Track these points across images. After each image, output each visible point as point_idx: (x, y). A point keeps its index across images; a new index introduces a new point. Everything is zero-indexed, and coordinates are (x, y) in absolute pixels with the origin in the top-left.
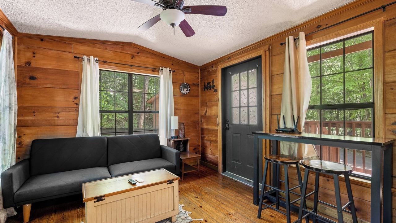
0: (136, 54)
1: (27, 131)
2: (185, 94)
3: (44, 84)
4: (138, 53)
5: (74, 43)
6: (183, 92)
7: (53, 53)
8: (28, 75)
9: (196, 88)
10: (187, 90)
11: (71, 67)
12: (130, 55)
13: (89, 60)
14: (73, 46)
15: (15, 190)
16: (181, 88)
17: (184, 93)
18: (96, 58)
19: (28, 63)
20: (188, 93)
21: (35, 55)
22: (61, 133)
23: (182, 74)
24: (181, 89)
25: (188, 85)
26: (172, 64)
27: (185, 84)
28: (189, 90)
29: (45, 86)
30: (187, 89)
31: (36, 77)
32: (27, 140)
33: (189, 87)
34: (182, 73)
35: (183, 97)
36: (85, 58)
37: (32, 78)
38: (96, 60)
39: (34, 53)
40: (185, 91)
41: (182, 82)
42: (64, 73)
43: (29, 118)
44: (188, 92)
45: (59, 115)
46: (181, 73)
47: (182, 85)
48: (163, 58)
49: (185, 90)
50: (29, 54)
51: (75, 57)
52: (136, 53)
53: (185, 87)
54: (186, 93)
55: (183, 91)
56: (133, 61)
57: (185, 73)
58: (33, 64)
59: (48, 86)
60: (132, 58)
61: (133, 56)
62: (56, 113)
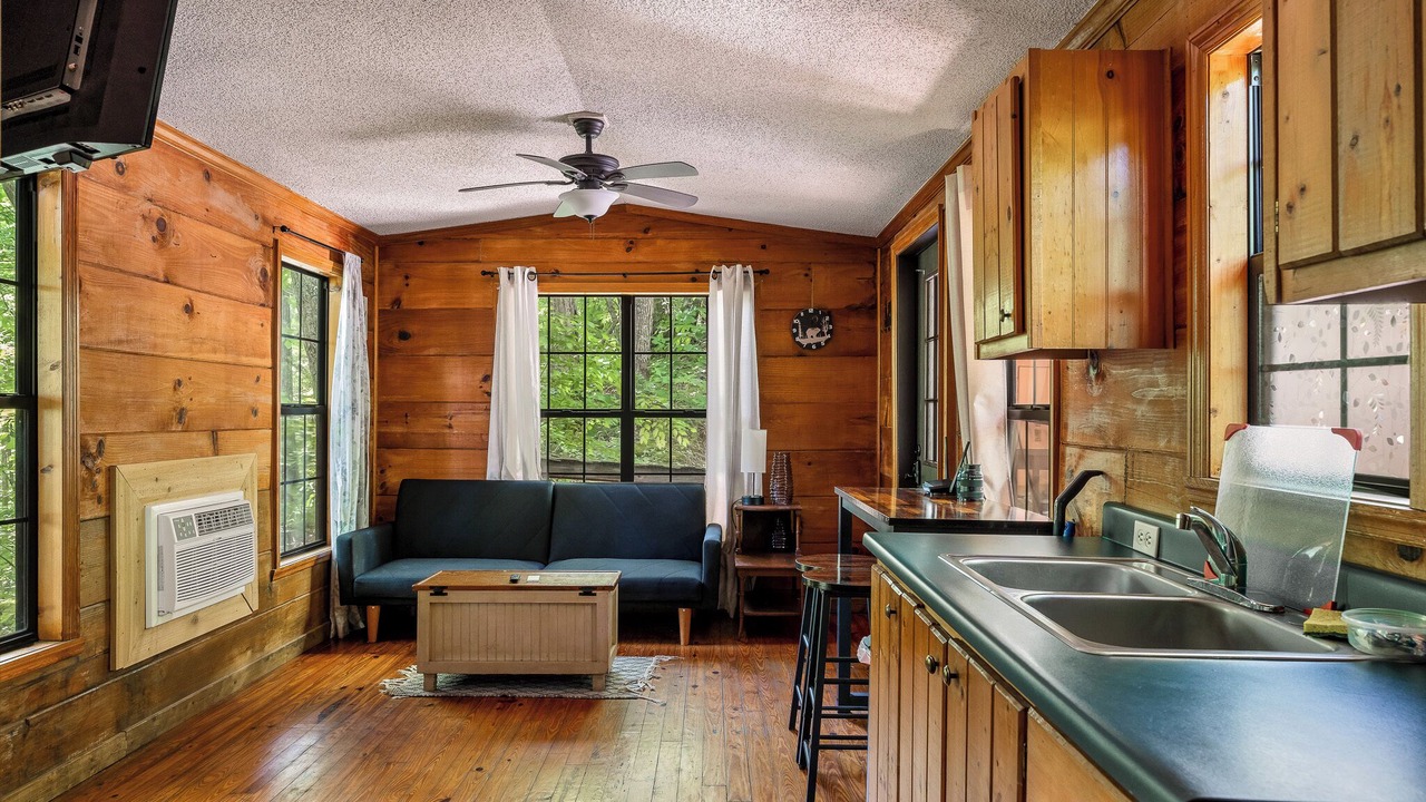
0: (641, 235)
1: (397, 459)
2: (814, 347)
3: (425, 348)
4: (646, 231)
5: (484, 236)
6: (805, 342)
7: (439, 269)
8: (396, 329)
9: (863, 322)
10: (822, 334)
11: (475, 300)
12: (623, 242)
13: (510, 275)
14: (481, 244)
15: (356, 574)
16: (796, 326)
17: (809, 346)
18: (527, 270)
19: (397, 302)
20: (826, 342)
21: (410, 281)
22: (455, 467)
23: (802, 277)
24: (795, 330)
25: (824, 315)
26: (763, 247)
27: (811, 311)
28: (830, 332)
29: (426, 353)
30: (821, 327)
31: (410, 331)
32: (394, 479)
33: (830, 322)
34: (798, 271)
35: (803, 359)
36: (503, 272)
37: (404, 336)
38: (531, 273)
39: (407, 278)
40: (812, 337)
41: (801, 305)
42: (462, 316)
43: (397, 429)
44: (822, 340)
45: (453, 422)
46: (799, 274)
47: (799, 317)
48: (730, 230)
49: (810, 332)
50: (398, 281)
51: (484, 273)
52: (639, 231)
53: (810, 322)
54: (818, 344)
55: (805, 336)
56: (632, 257)
57: (815, 269)
58: (405, 305)
59: (432, 351)
60: (628, 250)
61: (631, 243)
62: (446, 417)
